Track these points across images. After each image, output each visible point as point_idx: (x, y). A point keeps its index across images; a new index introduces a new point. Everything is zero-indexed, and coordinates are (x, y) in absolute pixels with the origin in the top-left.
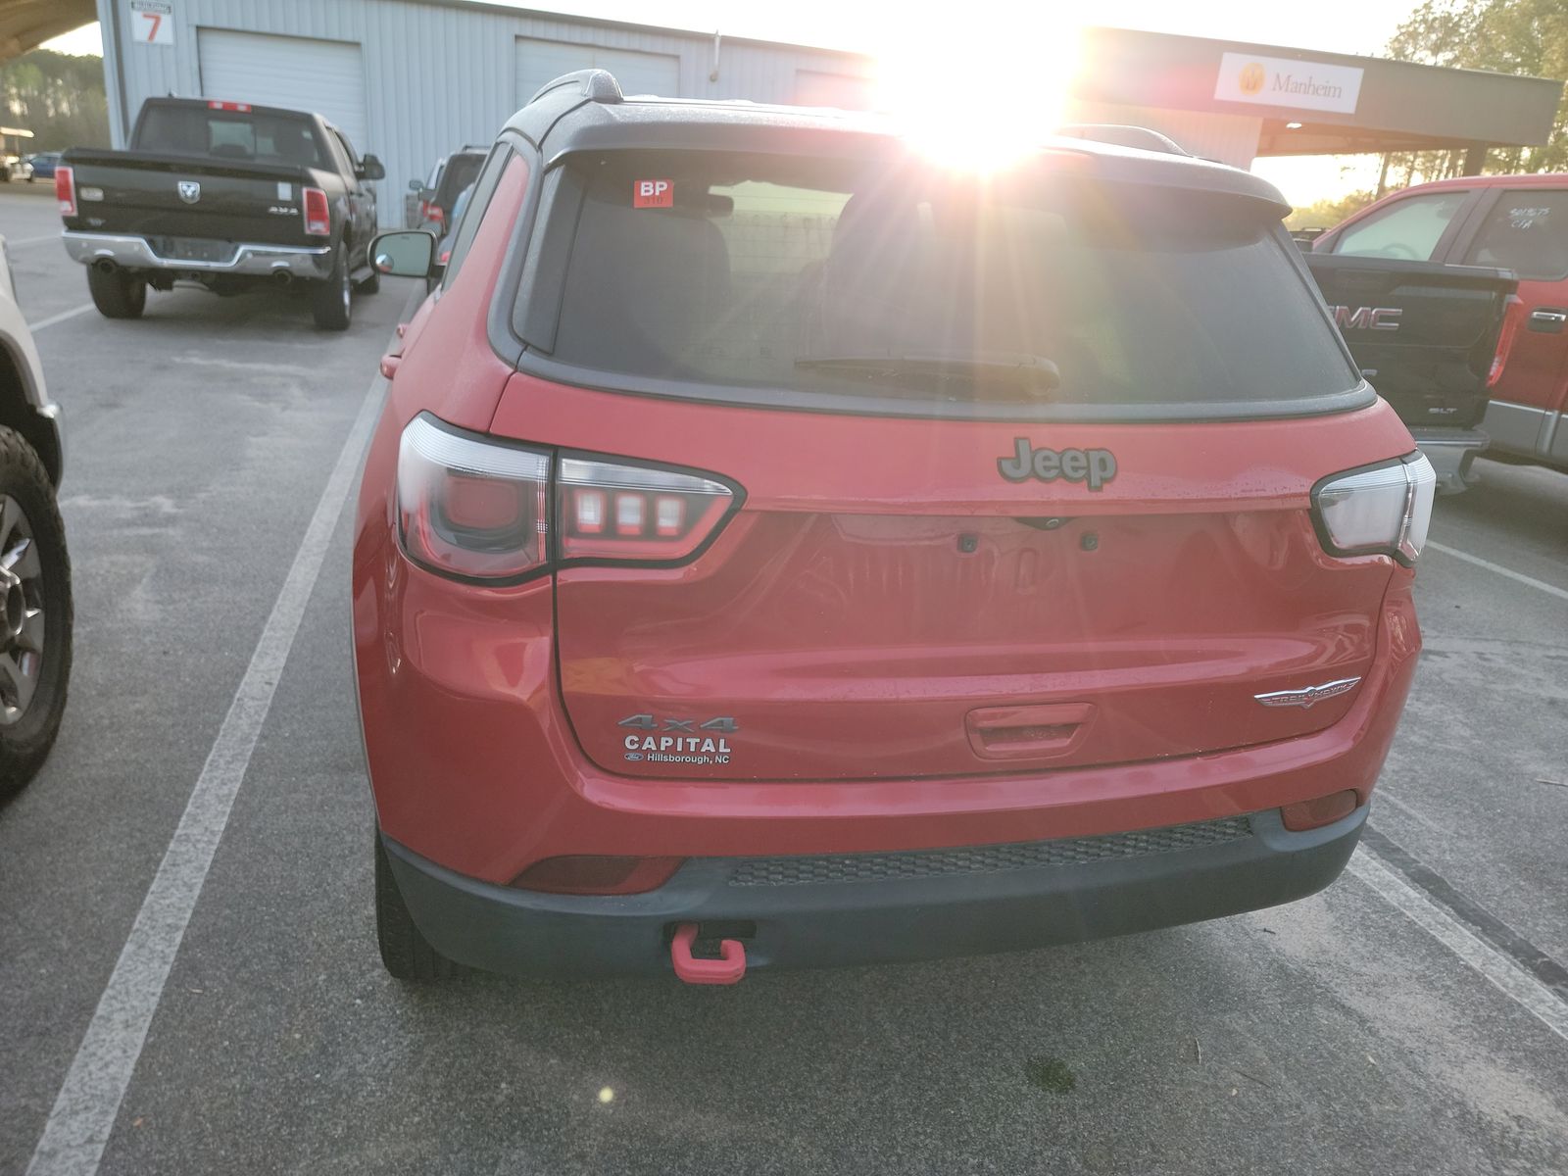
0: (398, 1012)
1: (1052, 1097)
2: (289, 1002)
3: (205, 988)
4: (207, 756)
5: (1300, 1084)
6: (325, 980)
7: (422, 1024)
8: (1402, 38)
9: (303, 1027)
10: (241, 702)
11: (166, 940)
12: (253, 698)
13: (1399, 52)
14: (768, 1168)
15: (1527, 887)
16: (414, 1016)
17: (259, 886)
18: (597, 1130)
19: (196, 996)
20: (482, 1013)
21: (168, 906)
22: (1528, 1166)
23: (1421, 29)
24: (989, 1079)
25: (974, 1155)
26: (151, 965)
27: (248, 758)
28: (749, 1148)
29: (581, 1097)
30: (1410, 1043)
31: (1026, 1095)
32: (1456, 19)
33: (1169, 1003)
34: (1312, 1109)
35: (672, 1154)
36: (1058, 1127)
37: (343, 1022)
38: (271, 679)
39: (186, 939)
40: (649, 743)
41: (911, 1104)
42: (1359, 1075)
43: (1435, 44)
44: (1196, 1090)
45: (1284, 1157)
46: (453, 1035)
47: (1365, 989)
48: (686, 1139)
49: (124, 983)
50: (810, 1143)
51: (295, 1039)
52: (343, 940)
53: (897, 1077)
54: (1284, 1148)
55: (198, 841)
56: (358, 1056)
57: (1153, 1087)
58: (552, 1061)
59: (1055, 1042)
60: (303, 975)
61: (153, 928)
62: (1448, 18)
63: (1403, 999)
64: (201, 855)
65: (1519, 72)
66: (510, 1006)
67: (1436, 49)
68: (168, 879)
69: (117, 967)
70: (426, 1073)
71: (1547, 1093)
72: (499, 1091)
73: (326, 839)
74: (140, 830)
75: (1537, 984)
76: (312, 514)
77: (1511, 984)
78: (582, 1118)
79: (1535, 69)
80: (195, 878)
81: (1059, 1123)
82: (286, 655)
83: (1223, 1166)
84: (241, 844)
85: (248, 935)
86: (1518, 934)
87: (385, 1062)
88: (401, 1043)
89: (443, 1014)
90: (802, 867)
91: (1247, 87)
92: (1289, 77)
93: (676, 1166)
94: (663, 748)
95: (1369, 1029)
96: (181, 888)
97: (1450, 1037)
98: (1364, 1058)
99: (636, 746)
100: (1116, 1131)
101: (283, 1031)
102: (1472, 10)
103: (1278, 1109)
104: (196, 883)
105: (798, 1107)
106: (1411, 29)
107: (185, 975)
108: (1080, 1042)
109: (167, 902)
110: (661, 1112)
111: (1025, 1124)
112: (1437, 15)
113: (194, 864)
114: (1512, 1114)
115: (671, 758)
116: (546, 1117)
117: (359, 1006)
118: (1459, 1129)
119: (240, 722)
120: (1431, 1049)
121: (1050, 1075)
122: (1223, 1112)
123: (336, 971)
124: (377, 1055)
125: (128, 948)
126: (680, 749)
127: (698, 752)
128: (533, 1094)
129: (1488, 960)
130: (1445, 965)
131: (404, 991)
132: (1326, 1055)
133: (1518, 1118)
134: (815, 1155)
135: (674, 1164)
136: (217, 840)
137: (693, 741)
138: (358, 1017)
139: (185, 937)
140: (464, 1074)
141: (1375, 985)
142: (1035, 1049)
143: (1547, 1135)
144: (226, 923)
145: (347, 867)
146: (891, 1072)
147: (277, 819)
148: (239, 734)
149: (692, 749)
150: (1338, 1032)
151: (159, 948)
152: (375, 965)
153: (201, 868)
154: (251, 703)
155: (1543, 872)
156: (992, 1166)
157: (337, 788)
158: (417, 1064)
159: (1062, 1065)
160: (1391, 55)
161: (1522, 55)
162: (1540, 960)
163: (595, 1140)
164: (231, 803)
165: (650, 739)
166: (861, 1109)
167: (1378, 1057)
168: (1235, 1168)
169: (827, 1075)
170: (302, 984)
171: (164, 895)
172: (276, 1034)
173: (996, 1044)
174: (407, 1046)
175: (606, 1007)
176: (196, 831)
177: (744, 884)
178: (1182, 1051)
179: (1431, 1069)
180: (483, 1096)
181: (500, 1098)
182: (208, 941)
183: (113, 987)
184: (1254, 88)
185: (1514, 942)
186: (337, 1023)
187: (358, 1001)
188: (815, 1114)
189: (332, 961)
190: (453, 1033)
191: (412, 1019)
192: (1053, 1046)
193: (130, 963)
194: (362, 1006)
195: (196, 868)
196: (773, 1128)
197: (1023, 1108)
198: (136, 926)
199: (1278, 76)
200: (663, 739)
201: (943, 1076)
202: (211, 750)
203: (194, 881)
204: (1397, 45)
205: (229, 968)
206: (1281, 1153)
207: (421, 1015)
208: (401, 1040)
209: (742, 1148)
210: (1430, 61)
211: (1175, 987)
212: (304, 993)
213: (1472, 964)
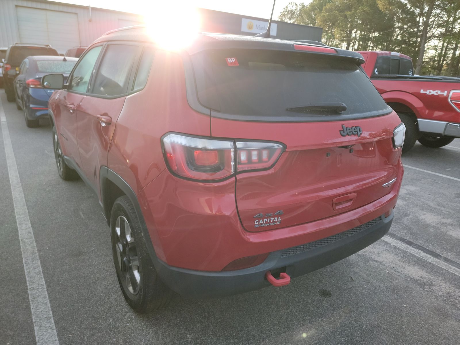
0: (143, 324)
1: (328, 299)
2: (105, 331)
3: (73, 334)
4: (22, 261)
5: (377, 281)
6: (113, 321)
7: (153, 326)
8: (282, 15)
9: (115, 337)
10: (23, 241)
11: (48, 322)
12: (27, 239)
13: (282, 19)
14: (273, 336)
15: (394, 224)
16: (148, 324)
17: (71, 298)
18: (222, 340)
19: (71, 337)
20: (169, 317)
21: (42, 312)
22: (429, 287)
23: (286, 13)
24: (312, 298)
25: (319, 318)
26: (48, 331)
27: (38, 259)
28: (265, 333)
29: (212, 333)
30: (392, 266)
31: (322, 300)
32: (294, 11)
33: (340, 269)
34: (382, 286)
35: (246, 340)
36: (334, 306)
37: (127, 332)
38: (29, 231)
39: (55, 320)
40: (261, 221)
41: (297, 310)
42: (387, 275)
43: (289, 17)
44: (357, 288)
45: (383, 298)
46: (164, 326)
47: (377, 255)
48: (248, 335)
49: (42, 339)
50: (279, 327)
51: (114, 341)
52: (111, 308)
53: (290, 304)
54: (382, 297)
55: (38, 289)
56: (139, 340)
57: (348, 290)
58: (198, 325)
59: (321, 285)
60: (104, 322)
61: (41, 320)
62: (292, 11)
63: (385, 256)
64: (42, 293)
65: (310, 25)
66: (176, 313)
67: (290, 19)
68: (35, 303)
69: (36, 335)
70: (163, 339)
71: (423, 270)
72: (188, 338)
73: (84, 278)
74: (14, 290)
75: (408, 246)
76: (8, 174)
77: (404, 247)
78: (216, 338)
79: (314, 24)
80: (45, 301)
81: (333, 304)
82: (30, 222)
83: (372, 304)
84: (54, 286)
85: (77, 314)
86: (399, 236)
87: (148, 339)
88: (150, 333)
89: (157, 321)
90: (297, 249)
91: (249, 28)
92: (259, 26)
93: (249, 343)
94: (264, 222)
95: (383, 264)
96: (42, 305)
97: (399, 262)
98: (385, 271)
99: (258, 223)
100: (346, 303)
101: (108, 340)
102: (297, 9)
103: (376, 288)
104: (47, 302)
105: (271, 319)
106: (284, 13)
107: (63, 332)
108: (327, 283)
109: (40, 310)
110: (237, 330)
111: (326, 307)
112: (289, 10)
113: (42, 296)
114: (420, 276)
115: (267, 225)
116: (206, 341)
117: (129, 325)
118: (412, 283)
119: (27, 247)
120: (397, 266)
121: (325, 294)
122: (365, 292)
123: (114, 317)
124: (144, 338)
125: (36, 328)
126: (269, 222)
127: (273, 222)
128: (198, 336)
129: (396, 243)
130: (389, 246)
131: (140, 317)
132: (378, 273)
133: (421, 277)
134: (282, 330)
135: (248, 342)
136: (45, 286)
137: (272, 219)
138: (131, 329)
139: (54, 320)
140: (175, 336)
141: (378, 254)
142: (318, 288)
143: (428, 280)
144: (66, 312)
145: (98, 285)
146: (288, 303)
147: (63, 276)
148: (30, 251)
149: (272, 221)
150: (377, 267)
151: (48, 325)
152: (126, 313)
153: (45, 297)
154: (27, 241)
155: (395, 220)
156: (325, 319)
157: (78, 262)
158: (158, 337)
159: (326, 290)
160: (280, 20)
161: (310, 21)
162: (406, 241)
163: (223, 343)
164: (42, 274)
165: (261, 220)
166: (286, 314)
167: (388, 270)
168: (375, 304)
169: (273, 308)
170: (106, 324)
171: (37, 308)
172: (107, 341)
173: (309, 289)
174: (152, 333)
175: (204, 306)
176: (35, 286)
177: (284, 256)
178: (349, 280)
179: (399, 270)
180: (184, 340)
181: (190, 340)
182: (63, 319)
183: (39, 342)
184: (251, 28)
185: (399, 238)
186: (125, 332)
187: (128, 324)
188: (276, 319)
189: (111, 315)
190: (163, 325)
191: (148, 325)
192: (321, 286)
193: (40, 333)
194: (130, 325)
195: (43, 297)
196: (268, 326)
197: (323, 303)
198: (34, 321)
199: (257, 25)
200: (265, 220)
201: (301, 300)
202: (22, 258)
203: (46, 302)
204: (281, 18)
205: (77, 326)
206: (382, 298)
207: (151, 323)
208: (149, 332)
209: (263, 333)
210: (289, 22)
211: (339, 265)
212: (108, 326)
213: (394, 244)
